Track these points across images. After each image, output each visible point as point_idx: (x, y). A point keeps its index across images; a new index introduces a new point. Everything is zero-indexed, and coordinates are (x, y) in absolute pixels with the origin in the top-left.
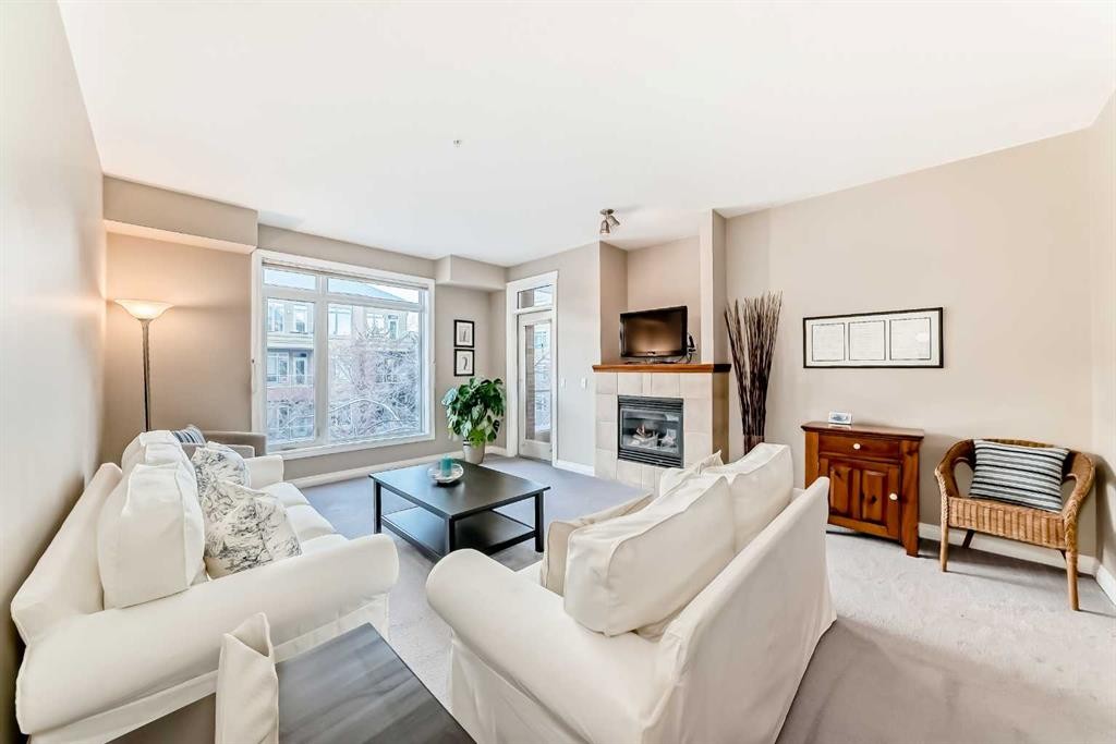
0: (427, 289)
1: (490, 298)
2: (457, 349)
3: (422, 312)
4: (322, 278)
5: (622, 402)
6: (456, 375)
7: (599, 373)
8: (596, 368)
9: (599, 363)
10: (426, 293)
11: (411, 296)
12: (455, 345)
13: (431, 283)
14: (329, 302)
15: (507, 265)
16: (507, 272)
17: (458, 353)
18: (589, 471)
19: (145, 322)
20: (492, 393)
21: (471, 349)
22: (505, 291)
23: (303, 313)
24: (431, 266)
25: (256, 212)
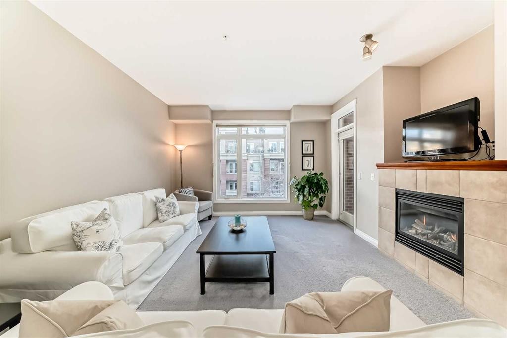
0: (285, 126)
1: (325, 125)
2: (303, 155)
3: (284, 138)
4: (240, 128)
5: (399, 194)
6: (302, 170)
7: (381, 171)
8: (379, 166)
9: (382, 161)
10: (286, 128)
11: (280, 130)
12: (302, 154)
13: (287, 123)
14: (242, 138)
15: (331, 105)
16: (331, 108)
17: (304, 158)
18: (374, 242)
19: (181, 151)
20: (316, 181)
21: (312, 155)
22: (330, 120)
23: (232, 144)
24: (286, 114)
25: (208, 106)
